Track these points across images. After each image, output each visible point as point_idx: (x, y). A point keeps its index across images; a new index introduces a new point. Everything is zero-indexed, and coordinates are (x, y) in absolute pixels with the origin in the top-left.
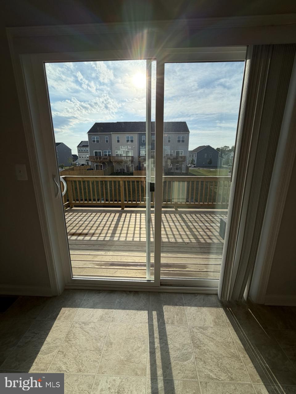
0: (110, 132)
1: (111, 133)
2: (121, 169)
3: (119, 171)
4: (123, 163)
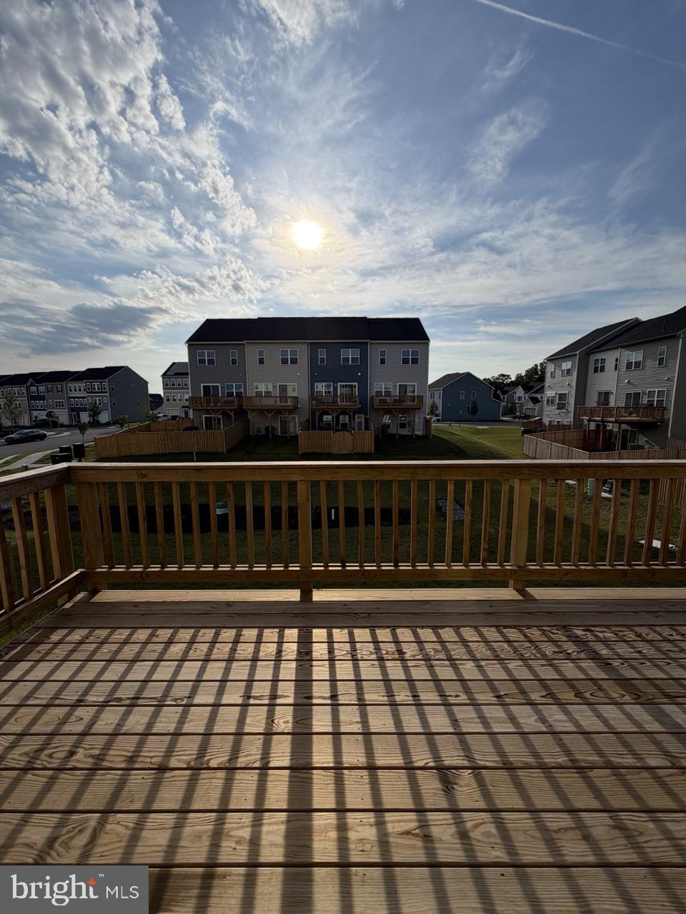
0: (242, 341)
1: (244, 342)
2: (267, 428)
3: (263, 432)
4: (271, 412)
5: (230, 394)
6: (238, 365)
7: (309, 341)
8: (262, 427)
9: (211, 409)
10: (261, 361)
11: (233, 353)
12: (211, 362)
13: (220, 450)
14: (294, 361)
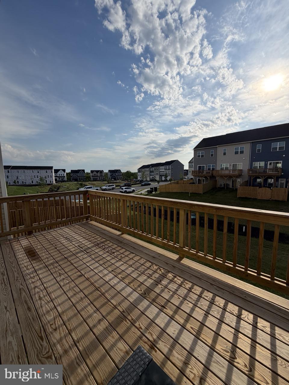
0: (217, 145)
1: (217, 146)
2: (224, 184)
3: (223, 186)
4: (227, 177)
5: (209, 169)
6: (214, 157)
7: (251, 142)
8: (223, 184)
9: (200, 176)
10: (225, 154)
11: (212, 151)
12: (202, 156)
13: (200, 193)
14: (242, 152)
